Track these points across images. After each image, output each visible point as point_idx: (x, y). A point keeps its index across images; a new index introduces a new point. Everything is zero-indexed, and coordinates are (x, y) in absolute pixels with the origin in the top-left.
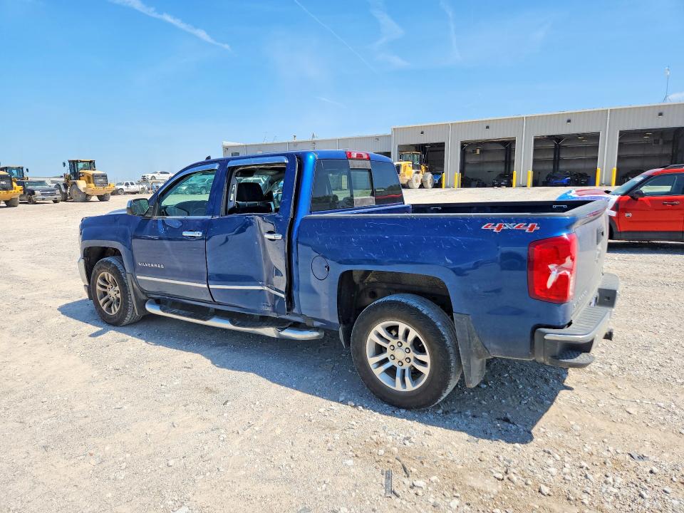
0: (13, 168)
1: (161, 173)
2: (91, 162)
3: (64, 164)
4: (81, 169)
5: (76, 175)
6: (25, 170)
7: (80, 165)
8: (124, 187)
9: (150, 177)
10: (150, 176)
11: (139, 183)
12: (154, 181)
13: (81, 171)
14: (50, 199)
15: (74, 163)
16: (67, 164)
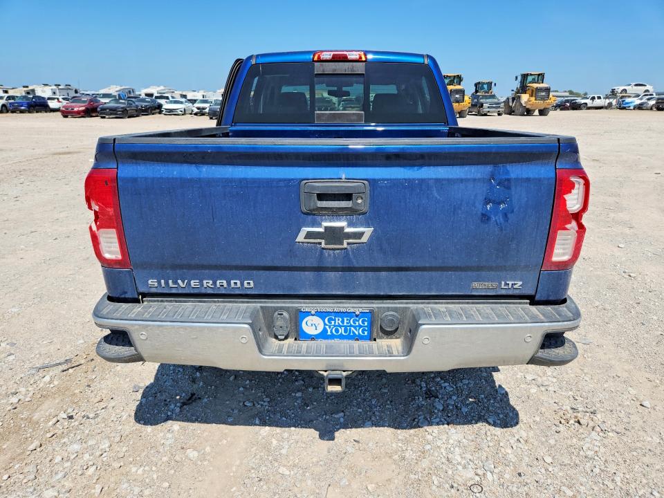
0: (484, 83)
1: (636, 85)
2: (539, 75)
3: (517, 78)
4: (530, 83)
5: (523, 89)
6: (493, 84)
7: (530, 78)
8: (588, 101)
9: (619, 91)
10: (619, 89)
11: (607, 97)
12: (624, 95)
13: (529, 85)
14: (494, 112)
15: (525, 76)
16: (519, 78)
